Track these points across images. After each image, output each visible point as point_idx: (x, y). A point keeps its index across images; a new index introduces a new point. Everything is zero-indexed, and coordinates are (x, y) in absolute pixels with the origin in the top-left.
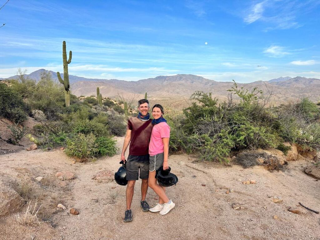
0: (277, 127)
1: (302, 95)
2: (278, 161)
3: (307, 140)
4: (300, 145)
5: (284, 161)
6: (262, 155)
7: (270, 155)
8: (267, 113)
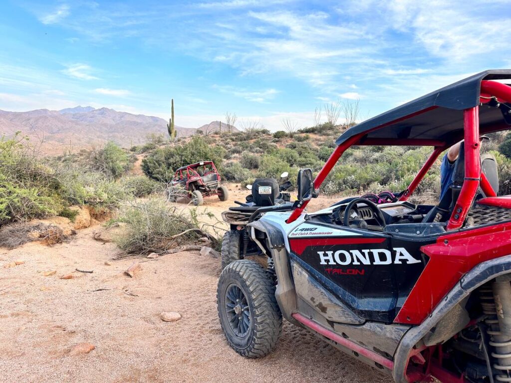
0: (56, 187)
1: (111, 136)
2: (61, 232)
3: (100, 199)
4: (92, 206)
5: (72, 231)
6: (37, 227)
7: (48, 225)
8: (40, 167)
